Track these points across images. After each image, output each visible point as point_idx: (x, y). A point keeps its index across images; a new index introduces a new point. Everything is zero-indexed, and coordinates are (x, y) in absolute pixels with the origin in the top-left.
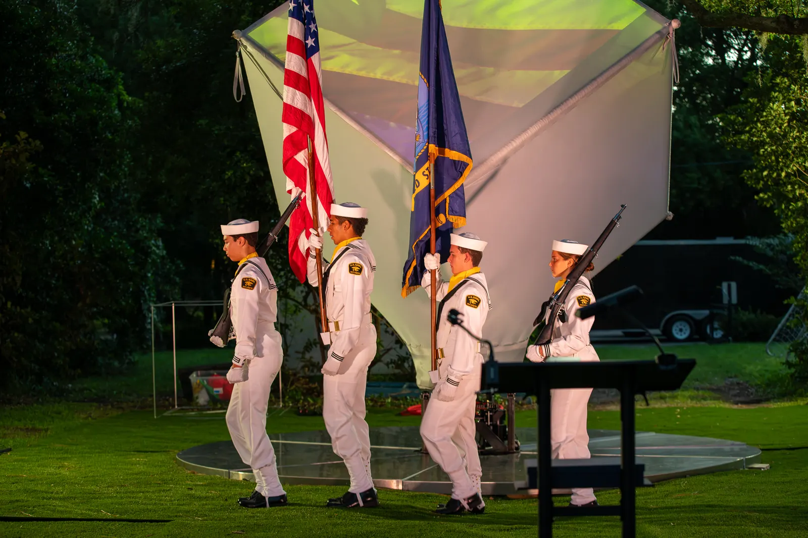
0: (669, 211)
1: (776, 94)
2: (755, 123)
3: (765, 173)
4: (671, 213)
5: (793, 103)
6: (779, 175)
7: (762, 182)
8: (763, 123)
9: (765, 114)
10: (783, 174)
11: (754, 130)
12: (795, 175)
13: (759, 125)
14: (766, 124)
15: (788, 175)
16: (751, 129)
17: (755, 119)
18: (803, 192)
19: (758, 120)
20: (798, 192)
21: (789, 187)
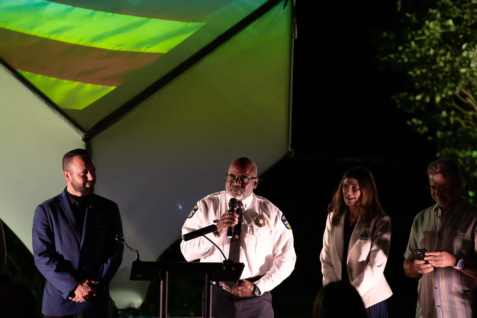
0: (291, 148)
1: (435, 11)
2: (409, 42)
3: (419, 97)
4: (293, 150)
5: (450, 22)
6: (433, 99)
7: (413, 107)
8: (416, 42)
9: (420, 32)
10: (438, 99)
11: (407, 50)
12: (450, 101)
13: (413, 44)
14: (420, 43)
15: (443, 100)
16: (405, 48)
17: (409, 37)
18: (458, 119)
19: (413, 38)
20: (452, 120)
21: (444, 114)
